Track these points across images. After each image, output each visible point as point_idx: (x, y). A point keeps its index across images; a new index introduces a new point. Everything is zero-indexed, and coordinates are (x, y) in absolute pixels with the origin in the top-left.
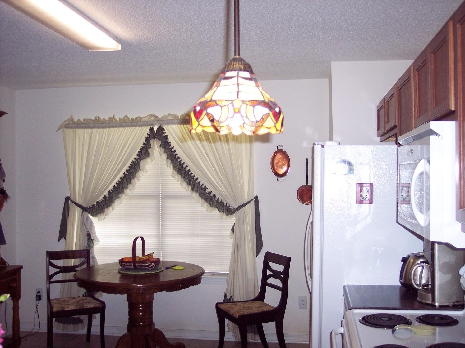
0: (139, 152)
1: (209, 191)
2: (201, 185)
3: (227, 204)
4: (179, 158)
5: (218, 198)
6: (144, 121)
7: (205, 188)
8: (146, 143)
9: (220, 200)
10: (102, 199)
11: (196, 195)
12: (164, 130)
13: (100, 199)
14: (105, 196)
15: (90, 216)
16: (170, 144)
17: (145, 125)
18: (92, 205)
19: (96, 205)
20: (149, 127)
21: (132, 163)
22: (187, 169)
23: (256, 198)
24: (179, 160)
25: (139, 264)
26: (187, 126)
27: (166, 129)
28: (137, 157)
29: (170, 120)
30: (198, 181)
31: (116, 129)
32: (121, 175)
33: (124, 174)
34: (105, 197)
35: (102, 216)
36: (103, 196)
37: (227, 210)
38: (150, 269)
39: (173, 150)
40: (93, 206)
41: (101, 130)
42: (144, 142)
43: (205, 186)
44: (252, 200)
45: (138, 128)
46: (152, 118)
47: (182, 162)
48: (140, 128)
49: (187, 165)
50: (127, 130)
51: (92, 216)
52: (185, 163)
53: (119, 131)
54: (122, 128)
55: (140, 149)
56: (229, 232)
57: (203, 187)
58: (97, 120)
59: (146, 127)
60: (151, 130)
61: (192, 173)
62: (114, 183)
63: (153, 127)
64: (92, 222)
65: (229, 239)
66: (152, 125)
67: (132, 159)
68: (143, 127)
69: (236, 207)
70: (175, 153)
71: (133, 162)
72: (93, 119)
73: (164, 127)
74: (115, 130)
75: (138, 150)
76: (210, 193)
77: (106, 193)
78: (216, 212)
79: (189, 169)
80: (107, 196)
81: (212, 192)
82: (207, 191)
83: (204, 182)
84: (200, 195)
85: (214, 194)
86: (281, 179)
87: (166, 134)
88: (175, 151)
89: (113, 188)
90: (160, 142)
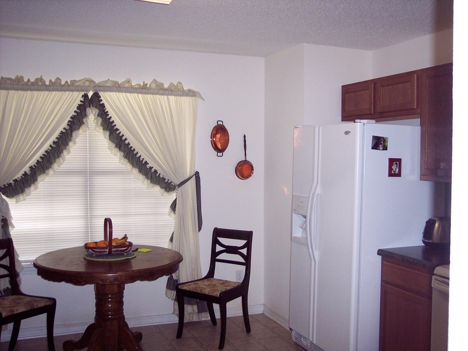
0: (69, 121)
1: (150, 167)
2: (141, 160)
3: (168, 180)
4: (117, 130)
5: (160, 174)
6: (77, 86)
7: (146, 163)
8: (79, 111)
9: (161, 176)
10: (21, 177)
11: (135, 171)
12: (101, 98)
13: (19, 175)
14: (25, 172)
15: (4, 197)
16: (108, 113)
17: (78, 91)
18: (8, 184)
19: (13, 184)
20: (83, 93)
21: (60, 133)
22: (127, 142)
23: (197, 174)
24: (118, 132)
25: (116, 249)
26: (126, 95)
27: (103, 96)
28: (67, 127)
29: (107, 87)
30: (138, 156)
31: (41, 92)
32: (46, 147)
33: (51, 146)
34: (25, 174)
35: (21, 197)
36: (23, 173)
37: (168, 187)
38: (125, 254)
39: (111, 120)
40: (10, 185)
41: (20, 92)
42: (76, 109)
43: (146, 161)
44: (193, 175)
45: (68, 93)
46: (87, 83)
47: (121, 135)
48: (71, 93)
49: (126, 138)
50: (55, 95)
51: (7, 197)
52: (124, 136)
53: (44, 95)
54: (48, 92)
55: (71, 118)
56: (168, 209)
57: (143, 162)
58: (19, 79)
59: (78, 93)
60: (85, 96)
61: (132, 147)
62: (37, 157)
63: (87, 94)
64: (7, 205)
65: (168, 217)
66: (86, 90)
67: (61, 129)
68: (75, 93)
69: (178, 183)
70: (114, 124)
71: (62, 133)
72: (13, 78)
73: (101, 94)
74: (39, 94)
75: (69, 119)
76: (151, 168)
77: (26, 169)
78: (157, 189)
79: (129, 142)
80: (28, 172)
81: (153, 167)
82: (148, 166)
83: (145, 157)
84: (140, 171)
85: (155, 170)
86: (220, 154)
87: (102, 102)
88: (113, 122)
89: (36, 163)
90: (97, 111)
